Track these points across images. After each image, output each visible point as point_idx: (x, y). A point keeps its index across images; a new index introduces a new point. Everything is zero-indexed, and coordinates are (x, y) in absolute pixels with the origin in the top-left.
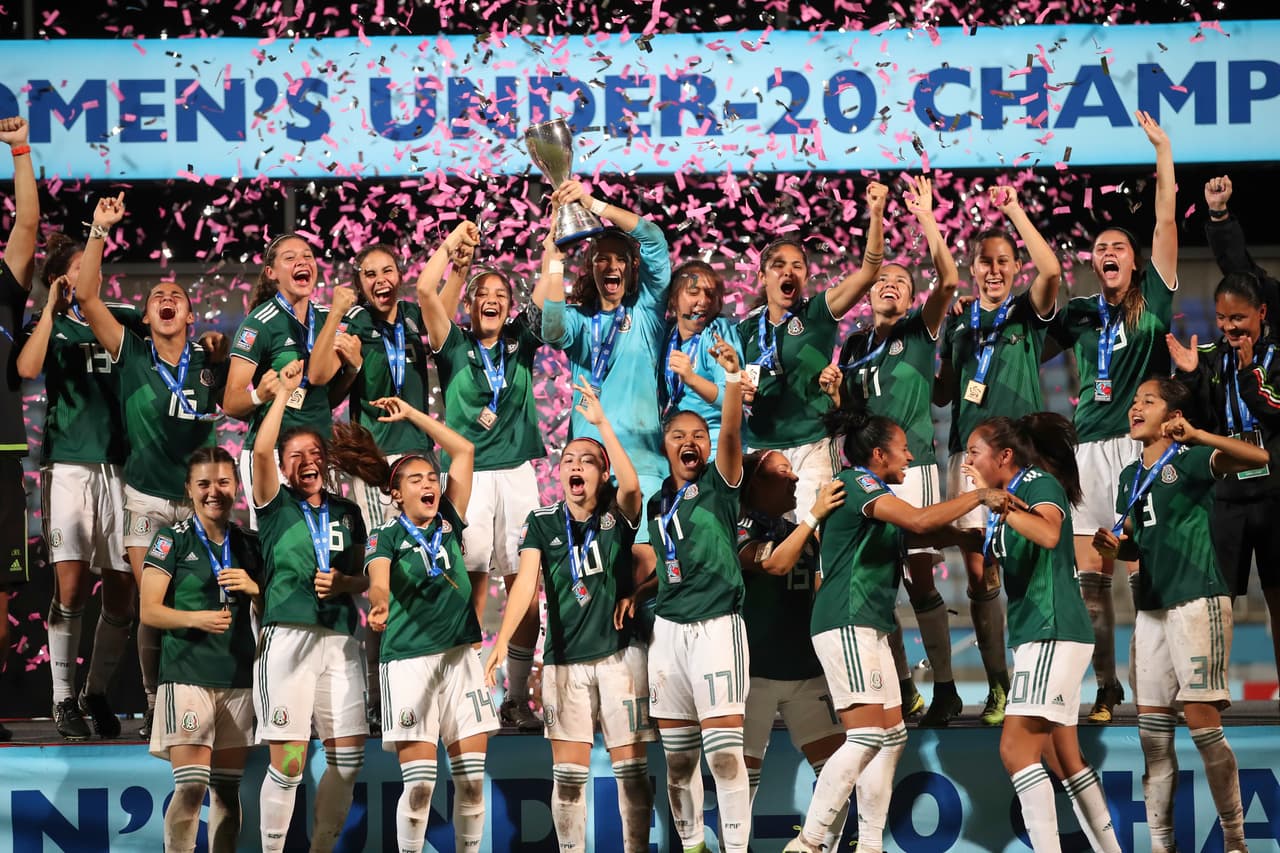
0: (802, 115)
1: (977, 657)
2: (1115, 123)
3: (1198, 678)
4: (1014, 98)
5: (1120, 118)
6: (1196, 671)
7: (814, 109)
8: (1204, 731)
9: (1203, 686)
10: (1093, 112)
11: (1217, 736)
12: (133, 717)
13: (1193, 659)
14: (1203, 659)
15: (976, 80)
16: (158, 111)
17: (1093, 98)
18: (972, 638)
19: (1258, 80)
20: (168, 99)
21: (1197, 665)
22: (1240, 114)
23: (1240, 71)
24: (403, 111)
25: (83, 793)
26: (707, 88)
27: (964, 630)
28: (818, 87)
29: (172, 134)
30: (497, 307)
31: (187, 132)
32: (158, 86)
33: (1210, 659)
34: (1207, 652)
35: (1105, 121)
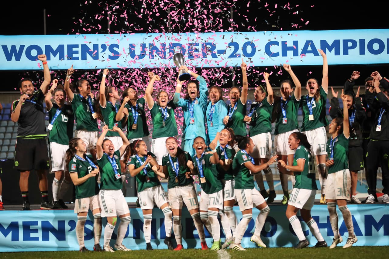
0: (237, 53)
1: (281, 188)
2: (315, 55)
3: (339, 193)
4: (290, 48)
5: (316, 54)
6: (339, 191)
7: (240, 51)
8: (341, 207)
9: (341, 195)
10: (310, 52)
11: (345, 208)
12: (71, 203)
13: (338, 188)
14: (341, 188)
15: (280, 44)
16: (77, 52)
17: (309, 49)
18: (280, 183)
19: (350, 44)
20: (79, 49)
21: (339, 190)
22: (346, 53)
23: (346, 42)
24: (138, 52)
25: (59, 222)
26: (213, 46)
27: (278, 181)
28: (241, 46)
29: (80, 58)
30: (165, 99)
31: (84, 58)
32: (77, 46)
33: (342, 188)
34: (342, 187)
35: (312, 54)
